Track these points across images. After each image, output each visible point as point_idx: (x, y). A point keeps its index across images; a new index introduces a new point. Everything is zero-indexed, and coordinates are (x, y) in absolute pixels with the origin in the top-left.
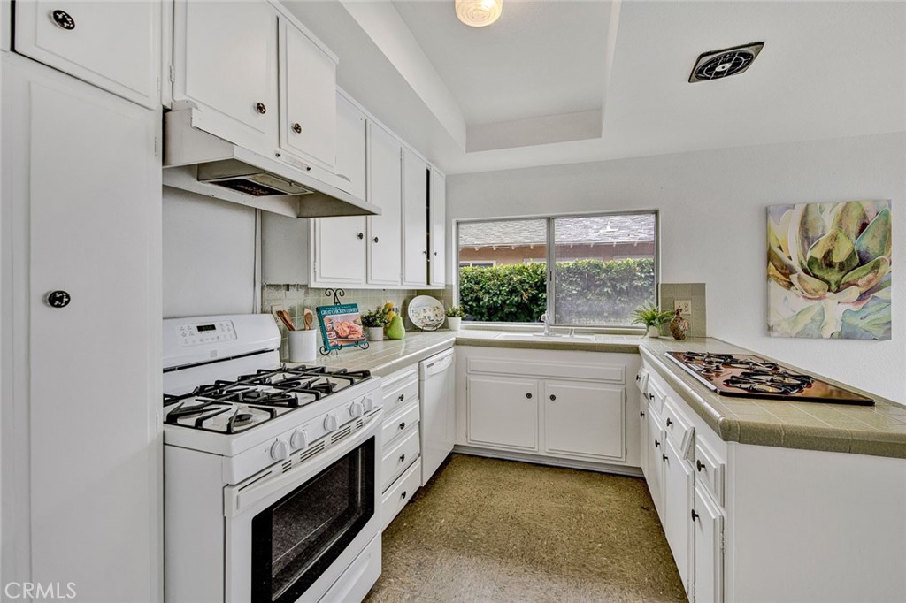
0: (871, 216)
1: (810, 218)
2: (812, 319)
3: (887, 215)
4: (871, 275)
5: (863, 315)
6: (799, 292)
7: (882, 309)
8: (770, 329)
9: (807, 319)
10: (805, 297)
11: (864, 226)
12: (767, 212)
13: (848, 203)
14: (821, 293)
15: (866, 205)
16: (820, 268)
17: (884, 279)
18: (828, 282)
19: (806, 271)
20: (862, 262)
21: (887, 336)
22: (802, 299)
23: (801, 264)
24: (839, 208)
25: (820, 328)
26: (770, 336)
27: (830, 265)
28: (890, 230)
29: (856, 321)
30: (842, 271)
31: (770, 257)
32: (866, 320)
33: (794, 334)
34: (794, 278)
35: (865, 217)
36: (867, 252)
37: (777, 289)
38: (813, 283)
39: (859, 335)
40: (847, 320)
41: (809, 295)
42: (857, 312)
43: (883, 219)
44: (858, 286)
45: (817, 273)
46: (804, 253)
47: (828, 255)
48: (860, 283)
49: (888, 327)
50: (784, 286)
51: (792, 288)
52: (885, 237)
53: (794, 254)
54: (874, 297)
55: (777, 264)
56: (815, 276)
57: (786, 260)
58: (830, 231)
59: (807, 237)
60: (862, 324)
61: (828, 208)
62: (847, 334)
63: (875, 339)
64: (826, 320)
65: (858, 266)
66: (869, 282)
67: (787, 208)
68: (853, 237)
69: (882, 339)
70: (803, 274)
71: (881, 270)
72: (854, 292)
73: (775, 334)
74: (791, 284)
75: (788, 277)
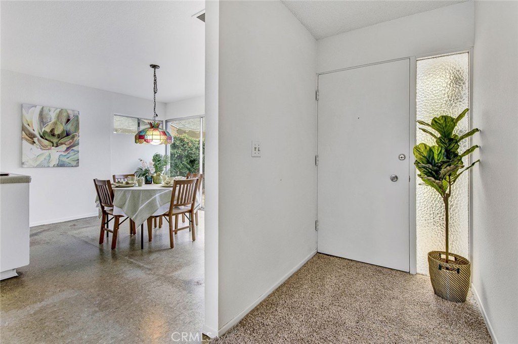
0: (71, 117)
1: (44, 113)
2: (45, 159)
3: (77, 117)
4: (71, 141)
5: (68, 157)
6: (38, 146)
7: (75, 154)
8: (23, 164)
9: (42, 158)
10: (41, 149)
11: (68, 120)
12: (22, 106)
13: (62, 109)
14: (49, 147)
15: (70, 112)
16: (49, 136)
17: (76, 142)
18: (52, 142)
19: (41, 137)
20: (68, 135)
21: (77, 165)
22: (39, 149)
23: (40, 133)
24: (58, 111)
25: (49, 162)
26: (22, 167)
27: (53, 135)
28: (79, 123)
29: (64, 159)
30: (59, 138)
31: (24, 129)
32: (69, 159)
33: (35, 166)
34: (35, 140)
35: (69, 117)
36: (70, 131)
37: (26, 144)
38: (46, 142)
39: (66, 165)
40: (61, 159)
41: (44, 147)
42: (65, 156)
43: (76, 118)
44: (66, 144)
45: (47, 138)
46: (41, 129)
47: (52, 131)
48: (66, 143)
49: (77, 161)
50: (30, 143)
51: (35, 144)
52: (77, 125)
53: (36, 129)
54: (72, 150)
55: (27, 133)
56: (46, 139)
57: (32, 131)
58: (53, 120)
59: (42, 122)
60: (67, 160)
61: (53, 110)
62: (61, 165)
63: (72, 166)
64: (51, 159)
65: (66, 136)
66: (71, 143)
67: (33, 107)
68: (64, 124)
69: (75, 166)
70: (40, 138)
71: (75, 139)
72: (64, 147)
73: (25, 166)
74: (34, 142)
75: (33, 139)
